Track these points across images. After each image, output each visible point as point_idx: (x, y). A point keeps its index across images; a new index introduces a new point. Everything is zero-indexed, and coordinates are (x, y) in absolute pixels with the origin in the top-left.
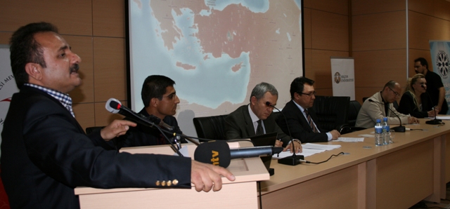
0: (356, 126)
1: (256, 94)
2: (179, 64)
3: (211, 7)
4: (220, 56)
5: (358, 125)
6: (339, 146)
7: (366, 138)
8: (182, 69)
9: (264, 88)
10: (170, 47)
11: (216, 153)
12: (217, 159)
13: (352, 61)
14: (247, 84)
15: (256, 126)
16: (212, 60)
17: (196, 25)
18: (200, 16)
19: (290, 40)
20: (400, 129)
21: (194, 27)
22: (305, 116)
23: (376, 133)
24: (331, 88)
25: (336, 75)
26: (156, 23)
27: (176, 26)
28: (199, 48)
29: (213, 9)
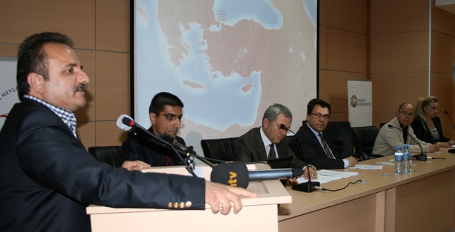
0: (373, 153)
1: (268, 116)
2: (186, 83)
3: (221, 22)
4: (230, 75)
5: (375, 152)
6: (356, 174)
7: (384, 166)
8: (189, 87)
9: (277, 110)
10: (177, 63)
11: (234, 175)
12: (235, 181)
13: (369, 84)
14: (257, 106)
15: (268, 150)
16: (221, 79)
17: (205, 41)
18: (209, 31)
19: (304, 59)
20: (421, 157)
21: (203, 43)
22: (320, 141)
23: (396, 160)
24: (347, 112)
25: (352, 98)
26: (162, 38)
27: (183, 42)
28: (207, 66)
29: (223, 25)
